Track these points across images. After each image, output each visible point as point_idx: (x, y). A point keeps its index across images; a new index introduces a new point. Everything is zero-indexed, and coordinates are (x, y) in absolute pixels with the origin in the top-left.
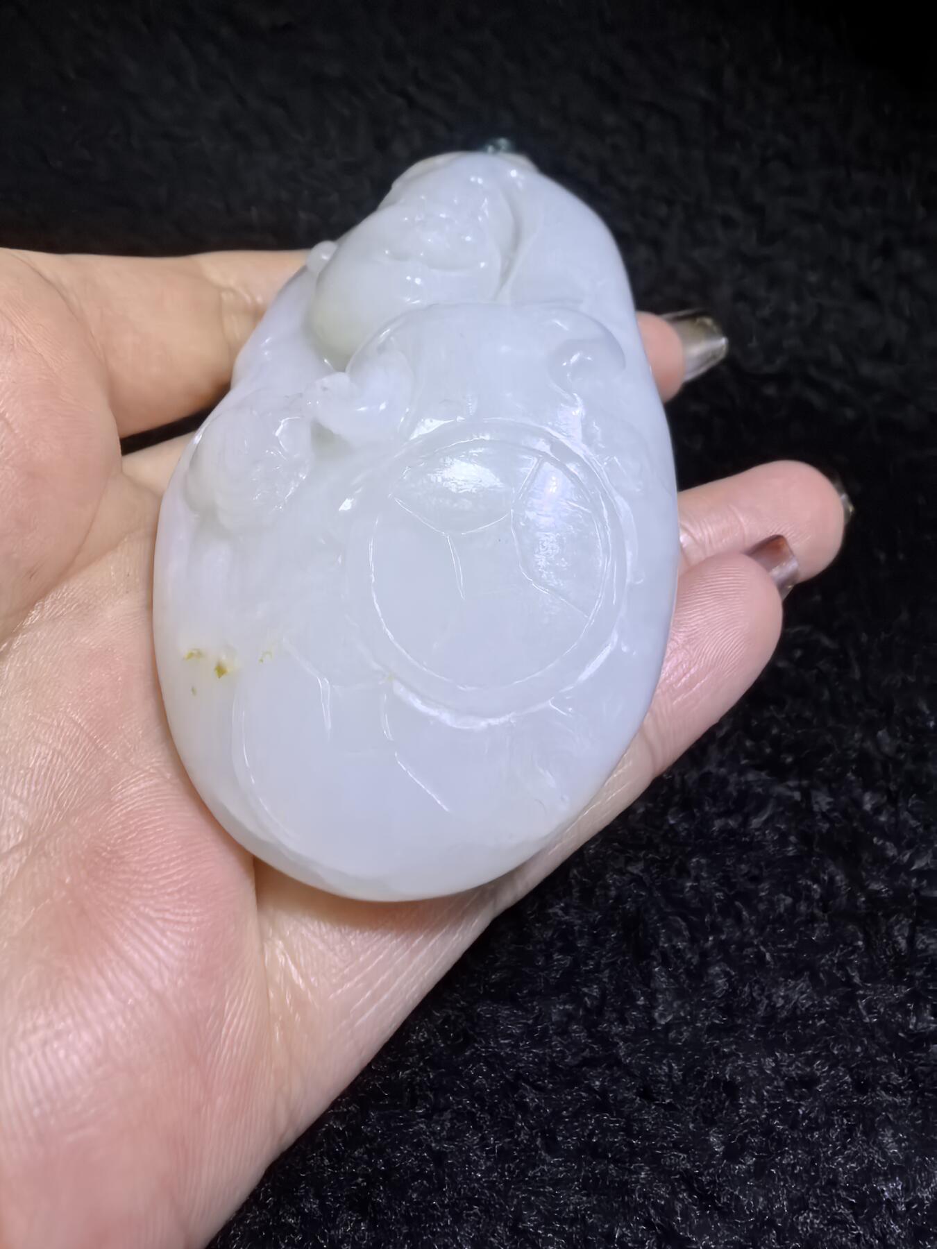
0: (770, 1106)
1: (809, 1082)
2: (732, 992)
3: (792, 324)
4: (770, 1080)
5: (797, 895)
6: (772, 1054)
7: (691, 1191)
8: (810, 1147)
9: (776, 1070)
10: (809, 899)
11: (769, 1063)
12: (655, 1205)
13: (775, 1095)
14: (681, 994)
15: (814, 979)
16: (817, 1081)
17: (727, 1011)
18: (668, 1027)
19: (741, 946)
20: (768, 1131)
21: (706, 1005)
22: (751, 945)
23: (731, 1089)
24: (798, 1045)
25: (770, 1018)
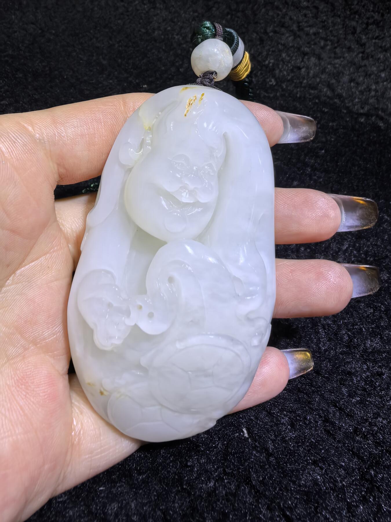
0: (365, 381)
1: (381, 374)
2: (351, 340)
3: (373, 93)
5: (376, 308)
6: (365, 363)
7: (335, 406)
8: (381, 397)
9: (368, 369)
10: (380, 310)
11: (365, 367)
12: (322, 409)
13: (367, 377)
14: (330, 340)
15: (381, 338)
16: (383, 374)
17: (347, 347)
18: (326, 351)
19: (353, 325)
20: (364, 390)
21: (340, 344)
22: (357, 325)
23: (350, 373)
24: (375, 362)
25: (365, 350)
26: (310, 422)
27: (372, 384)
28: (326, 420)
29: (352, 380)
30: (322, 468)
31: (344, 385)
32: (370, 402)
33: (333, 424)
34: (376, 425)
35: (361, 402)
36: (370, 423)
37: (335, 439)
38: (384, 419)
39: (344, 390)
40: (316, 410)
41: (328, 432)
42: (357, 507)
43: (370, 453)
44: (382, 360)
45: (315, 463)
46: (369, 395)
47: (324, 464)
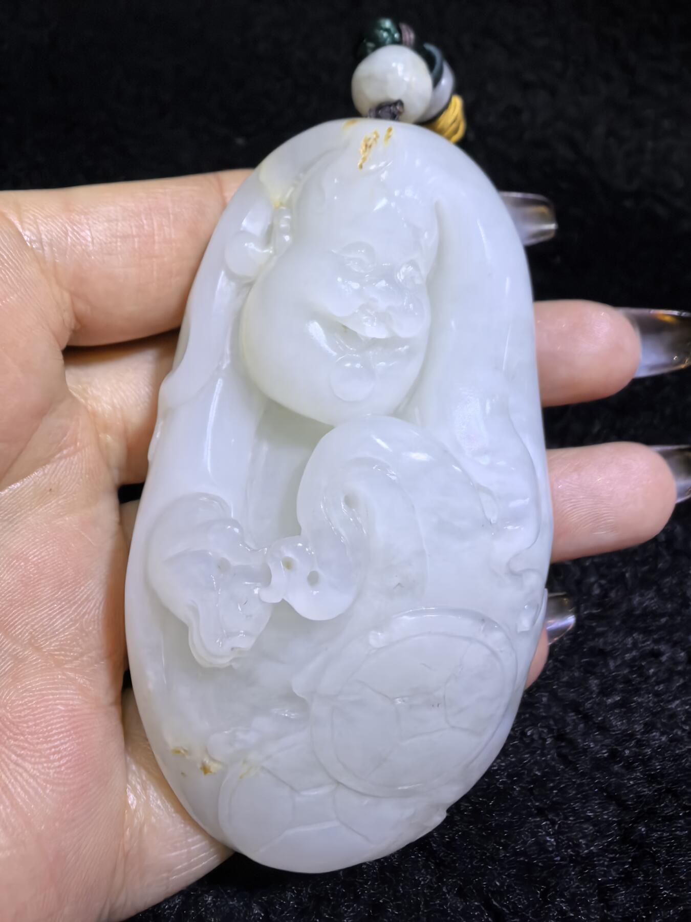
0: (630, 667)
1: (656, 655)
2: (605, 594)
4: (629, 650)
6: (631, 635)
7: (578, 712)
8: (657, 694)
9: (635, 644)
11: (630, 640)
12: (553, 718)
13: (634, 659)
15: (659, 591)
16: (662, 655)
17: (599, 605)
20: (628, 681)
23: (603, 654)
24: (647, 632)
25: (629, 613)
26: (533, 740)
27: (640, 671)
28: (560, 737)
29: (606, 665)
30: (553, 823)
31: (593, 673)
32: (639, 704)
33: (571, 743)
34: (649, 746)
35: (623, 704)
36: (639, 741)
37: (576, 769)
38: (662, 734)
39: (594, 683)
40: (544, 717)
41: (563, 758)
42: (616, 890)
43: (639, 796)
44: (660, 628)
45: (541, 812)
46: (637, 691)
47: (558, 815)
